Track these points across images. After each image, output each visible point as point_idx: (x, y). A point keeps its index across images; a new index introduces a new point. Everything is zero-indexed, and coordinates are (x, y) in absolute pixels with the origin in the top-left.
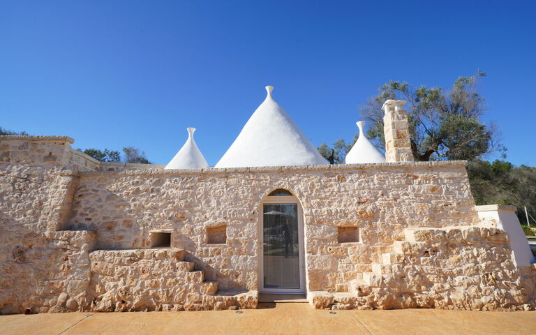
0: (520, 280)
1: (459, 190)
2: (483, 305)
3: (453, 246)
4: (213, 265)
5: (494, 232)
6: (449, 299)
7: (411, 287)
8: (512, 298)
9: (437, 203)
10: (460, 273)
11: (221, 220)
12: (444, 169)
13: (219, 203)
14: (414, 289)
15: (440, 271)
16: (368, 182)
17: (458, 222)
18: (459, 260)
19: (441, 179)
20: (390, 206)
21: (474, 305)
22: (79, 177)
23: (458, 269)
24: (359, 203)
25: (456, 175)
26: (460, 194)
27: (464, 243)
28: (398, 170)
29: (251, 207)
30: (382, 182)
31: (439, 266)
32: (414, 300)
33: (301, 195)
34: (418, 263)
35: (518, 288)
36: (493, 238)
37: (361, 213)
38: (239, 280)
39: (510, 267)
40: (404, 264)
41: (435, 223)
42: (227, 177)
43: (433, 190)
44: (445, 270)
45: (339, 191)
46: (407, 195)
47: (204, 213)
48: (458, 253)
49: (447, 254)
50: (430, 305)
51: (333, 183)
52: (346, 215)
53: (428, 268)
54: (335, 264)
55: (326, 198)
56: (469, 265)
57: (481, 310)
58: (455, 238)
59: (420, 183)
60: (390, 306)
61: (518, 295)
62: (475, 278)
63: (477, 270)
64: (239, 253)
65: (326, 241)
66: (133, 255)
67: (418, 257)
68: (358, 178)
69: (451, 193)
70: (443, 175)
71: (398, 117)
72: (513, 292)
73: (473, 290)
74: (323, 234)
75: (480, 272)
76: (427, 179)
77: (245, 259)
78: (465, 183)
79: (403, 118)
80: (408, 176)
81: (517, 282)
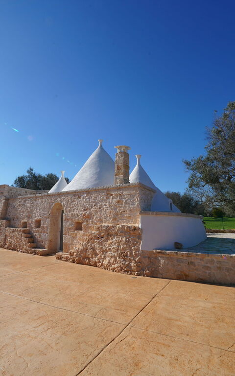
0: (139, 258)
1: (133, 202)
2: (115, 268)
3: (111, 236)
4: (36, 237)
5: (132, 228)
6: (102, 263)
7: (89, 255)
8: (131, 267)
9: (120, 210)
10: (110, 250)
11: (39, 217)
12: (127, 189)
13: (39, 210)
14: (90, 256)
15: (101, 248)
16: (89, 198)
17: (129, 221)
18: (111, 243)
19: (124, 195)
20: (96, 211)
21: (111, 268)
22: (8, 200)
23: (110, 247)
24: (84, 210)
25: (132, 192)
26: (133, 204)
27: (116, 234)
28: (104, 191)
29: (48, 212)
30: (96, 198)
31: (102, 245)
32: (89, 261)
33: (64, 205)
34: (93, 243)
35: (136, 262)
36: (132, 232)
37: (84, 215)
38: (43, 244)
39: (137, 250)
40: (88, 242)
41: (116, 222)
42: (42, 198)
43: (118, 202)
44: (104, 248)
45: (78, 204)
46: (106, 205)
47: (36, 214)
48: (112, 239)
49: (108, 239)
50: (95, 265)
51: (76, 199)
52: (78, 216)
53: (97, 246)
54: (72, 241)
55: (72, 208)
56: (115, 246)
57: (113, 271)
58: (112, 231)
59: (113, 198)
60: (80, 263)
61: (134, 266)
62: (116, 254)
63: (118, 250)
64: (44, 233)
65: (70, 229)
66: (14, 230)
67: (94, 240)
68: (86, 197)
69: (128, 204)
70: (125, 193)
71: (119, 156)
72: (132, 264)
73: (113, 259)
74: (69, 226)
75: (119, 251)
76: (116, 196)
77: (45, 235)
78: (137, 197)
79: (122, 156)
80: (108, 194)
81: (137, 259)
